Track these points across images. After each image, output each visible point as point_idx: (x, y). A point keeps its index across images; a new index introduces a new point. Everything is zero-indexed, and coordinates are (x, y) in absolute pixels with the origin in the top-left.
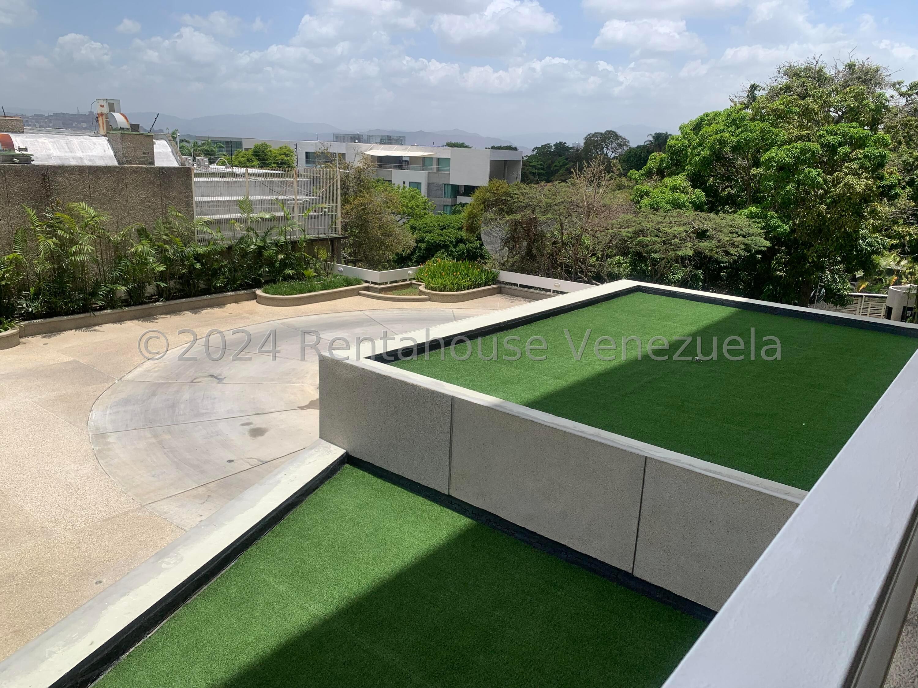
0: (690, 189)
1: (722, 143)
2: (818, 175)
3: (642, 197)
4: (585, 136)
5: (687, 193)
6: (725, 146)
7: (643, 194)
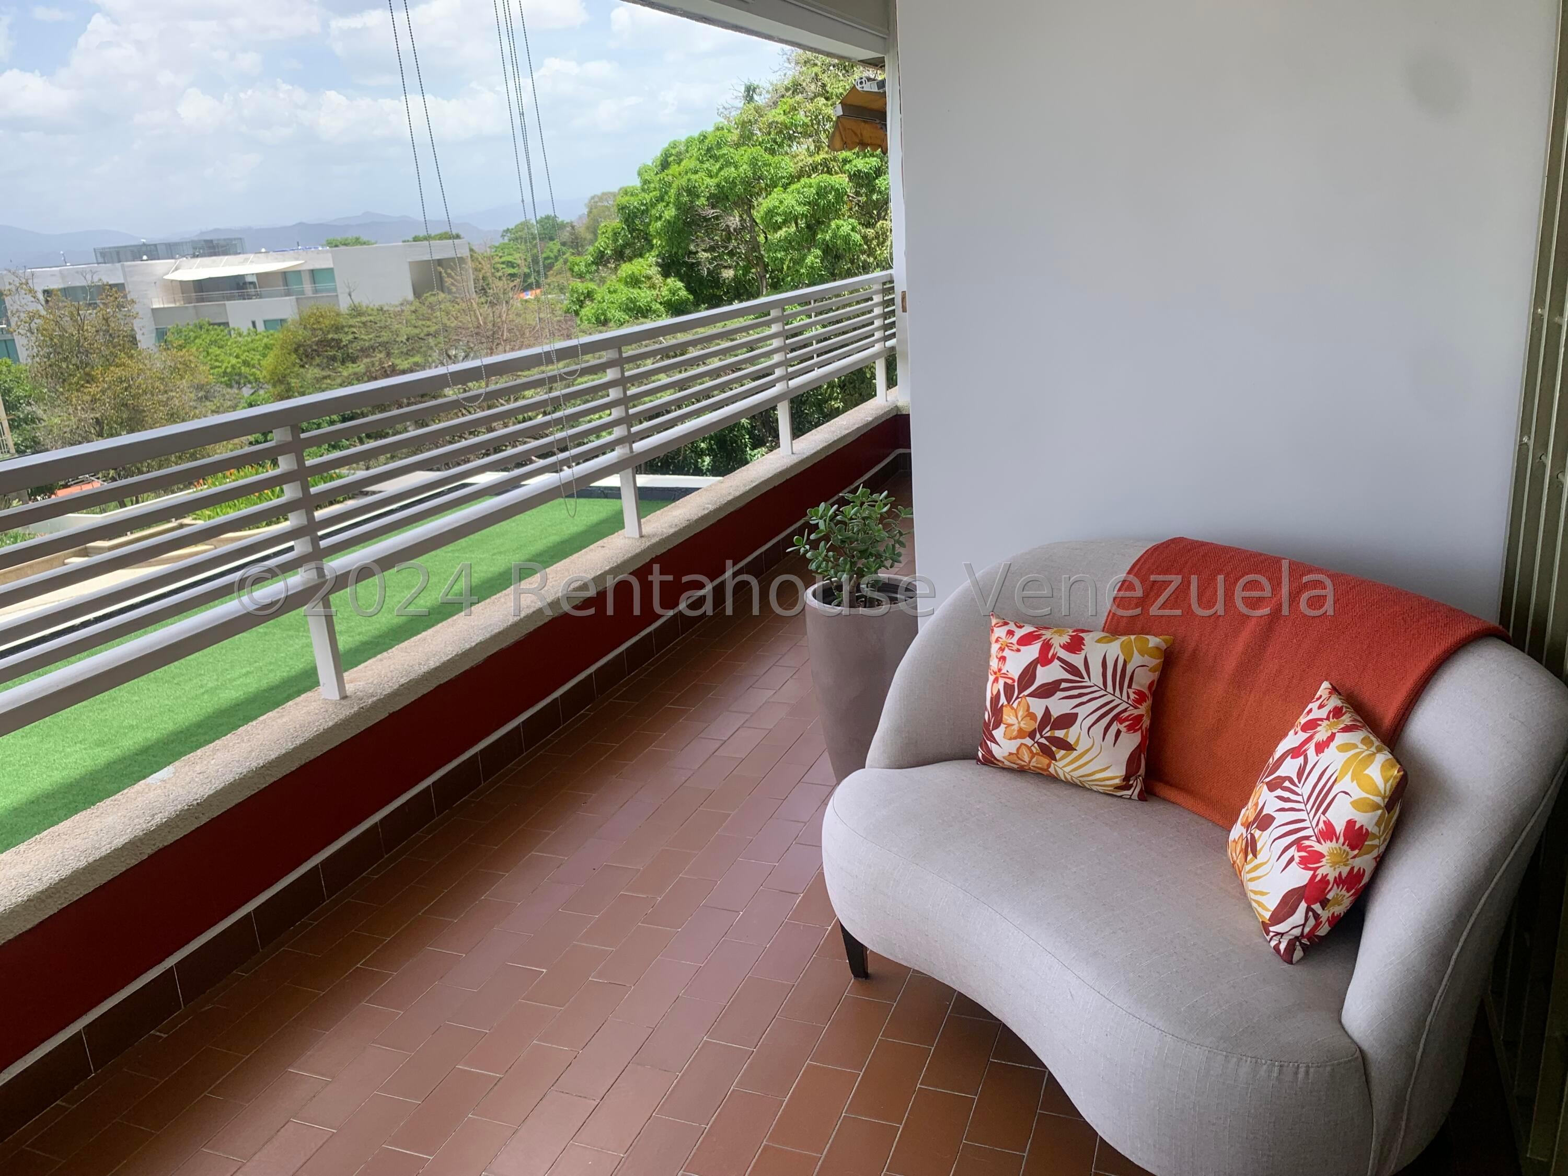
0: (658, 279)
1: (692, 192)
2: (853, 229)
3: (581, 304)
4: (586, 201)
5: (653, 287)
6: (698, 197)
7: (582, 298)
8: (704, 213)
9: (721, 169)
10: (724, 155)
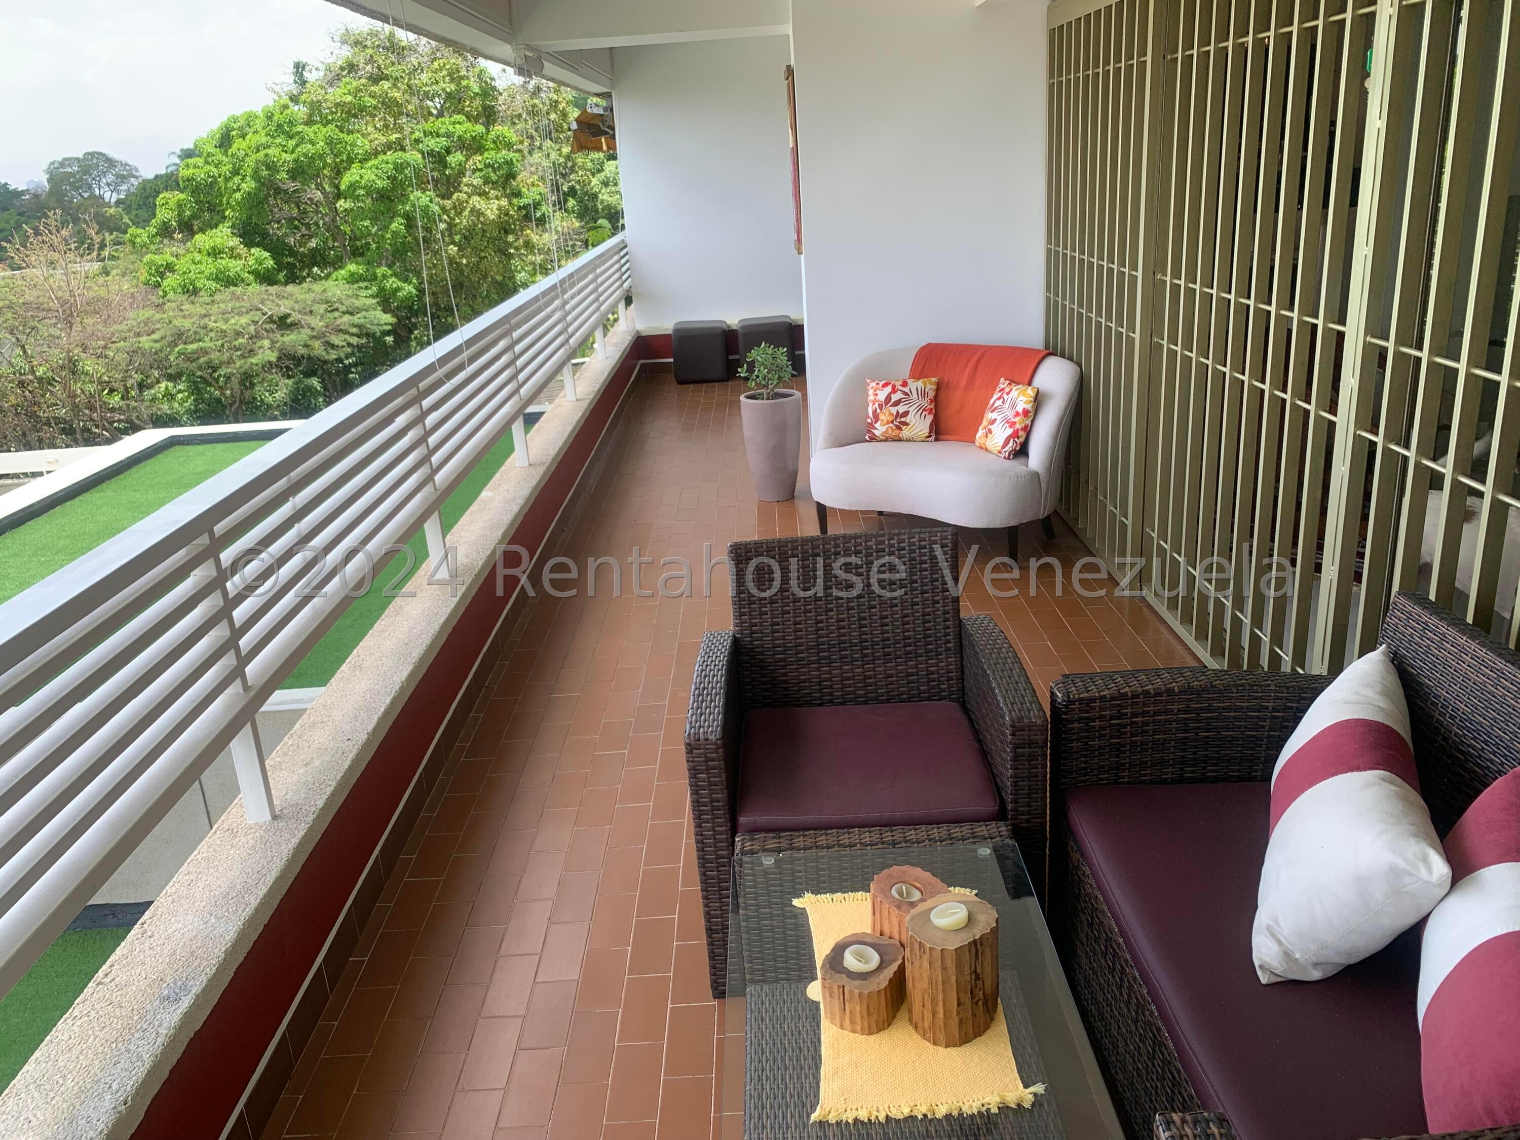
0: (242, 250)
1: (272, 167)
2: (431, 201)
3: (162, 275)
5: (239, 256)
6: (278, 171)
7: (162, 269)
8: (285, 187)
9: (297, 145)
10: (299, 133)
